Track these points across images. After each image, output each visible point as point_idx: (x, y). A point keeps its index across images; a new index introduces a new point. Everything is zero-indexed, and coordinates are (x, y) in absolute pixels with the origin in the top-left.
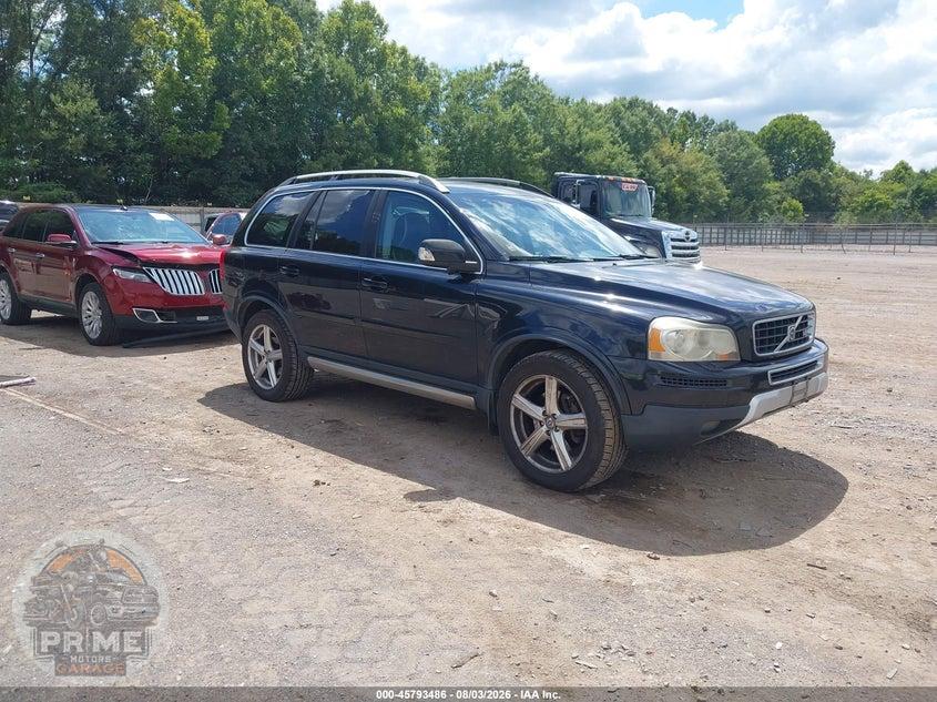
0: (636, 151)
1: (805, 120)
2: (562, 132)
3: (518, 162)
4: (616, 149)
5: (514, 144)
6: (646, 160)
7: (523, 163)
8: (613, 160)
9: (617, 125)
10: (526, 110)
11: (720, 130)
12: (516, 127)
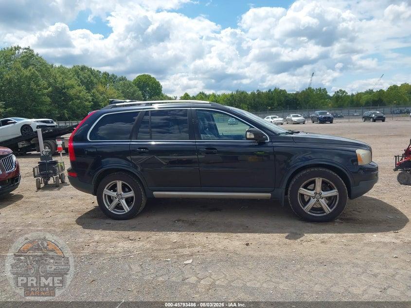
0: (88, 90)
1: (150, 77)
2: (55, 80)
3: (37, 94)
4: (80, 88)
5: (33, 86)
6: (94, 93)
7: (39, 95)
8: (80, 93)
9: (78, 77)
10: (36, 70)
11: (120, 80)
12: (33, 77)
